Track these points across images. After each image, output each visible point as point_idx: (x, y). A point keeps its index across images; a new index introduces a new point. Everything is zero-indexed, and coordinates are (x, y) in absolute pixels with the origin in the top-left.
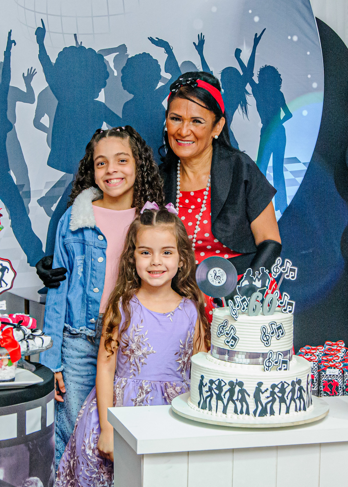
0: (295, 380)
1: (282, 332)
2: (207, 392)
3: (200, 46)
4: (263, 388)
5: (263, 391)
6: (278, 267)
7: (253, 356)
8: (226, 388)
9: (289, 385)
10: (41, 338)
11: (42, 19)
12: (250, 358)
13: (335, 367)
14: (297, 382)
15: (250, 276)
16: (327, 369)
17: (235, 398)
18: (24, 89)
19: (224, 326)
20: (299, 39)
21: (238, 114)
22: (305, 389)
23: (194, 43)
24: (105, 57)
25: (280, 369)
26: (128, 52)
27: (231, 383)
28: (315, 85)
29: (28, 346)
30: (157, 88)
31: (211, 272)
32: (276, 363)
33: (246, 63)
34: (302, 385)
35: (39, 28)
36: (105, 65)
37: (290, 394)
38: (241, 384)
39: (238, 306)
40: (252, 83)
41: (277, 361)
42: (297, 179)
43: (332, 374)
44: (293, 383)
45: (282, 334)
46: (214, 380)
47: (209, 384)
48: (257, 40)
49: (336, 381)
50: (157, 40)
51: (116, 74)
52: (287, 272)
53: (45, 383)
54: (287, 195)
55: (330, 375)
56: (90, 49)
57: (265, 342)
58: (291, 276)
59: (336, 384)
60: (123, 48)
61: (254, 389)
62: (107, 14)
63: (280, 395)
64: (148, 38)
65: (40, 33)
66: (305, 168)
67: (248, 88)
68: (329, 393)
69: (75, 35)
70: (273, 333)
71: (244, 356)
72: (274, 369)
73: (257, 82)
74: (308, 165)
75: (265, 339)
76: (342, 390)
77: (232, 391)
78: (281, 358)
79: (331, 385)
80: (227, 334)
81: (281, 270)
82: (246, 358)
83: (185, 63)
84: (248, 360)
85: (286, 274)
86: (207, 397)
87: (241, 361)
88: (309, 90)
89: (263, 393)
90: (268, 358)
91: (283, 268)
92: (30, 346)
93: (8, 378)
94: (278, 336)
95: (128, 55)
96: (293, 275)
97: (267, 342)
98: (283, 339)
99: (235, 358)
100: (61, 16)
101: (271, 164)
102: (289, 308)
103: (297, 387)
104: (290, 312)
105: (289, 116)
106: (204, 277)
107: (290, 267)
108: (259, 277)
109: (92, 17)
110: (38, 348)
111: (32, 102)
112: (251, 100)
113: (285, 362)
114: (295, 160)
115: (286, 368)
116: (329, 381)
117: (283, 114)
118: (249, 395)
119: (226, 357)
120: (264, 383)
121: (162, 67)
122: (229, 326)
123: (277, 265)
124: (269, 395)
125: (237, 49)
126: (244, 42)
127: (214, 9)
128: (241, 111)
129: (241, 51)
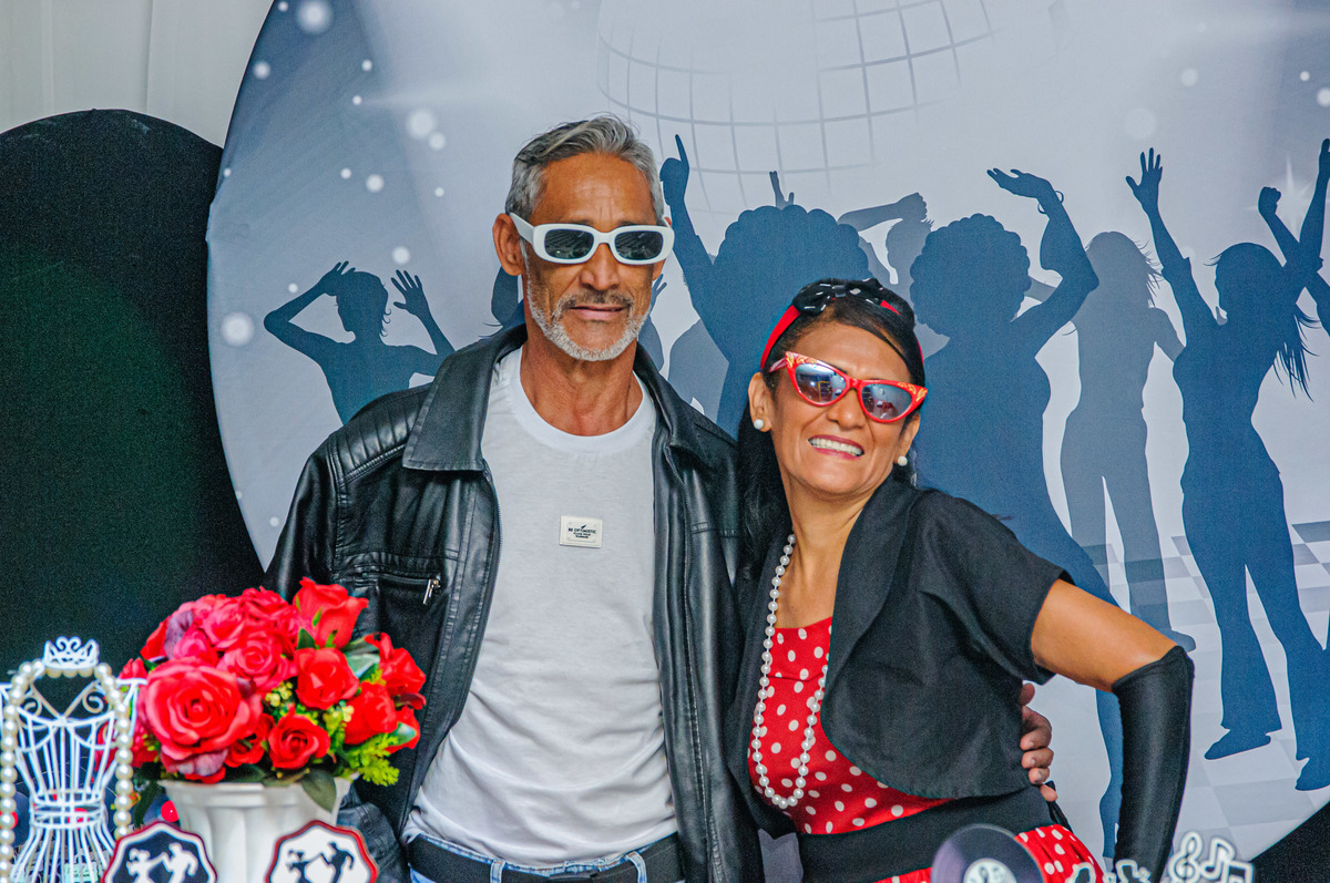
3: (1147, 188)
6: (1191, 861)
11: (677, 137)
21: (1275, 381)
23: (1129, 180)
24: (860, 233)
26: (929, 216)
30: (1019, 314)
31: (974, 872)
33: (1295, 231)
35: (670, 161)
36: (862, 255)
40: (1319, 288)
50: (1016, 176)
51: (895, 279)
52: (1218, 879)
56: (818, 213)
60: (913, 206)
62: (864, 111)
64: (989, 172)
65: (674, 176)
67: (1306, 302)
69: (774, 175)
81: (1201, 870)
83: (1102, 238)
91: (1205, 864)
95: (929, 225)
100: (732, 124)
107: (1230, 863)
109: (822, 121)
112: (1316, 339)
121: (1034, 255)
123: (1187, 856)
125: (1265, 189)
126: (1289, 167)
127: (1190, 77)
128: (1283, 373)
129: (1279, 195)
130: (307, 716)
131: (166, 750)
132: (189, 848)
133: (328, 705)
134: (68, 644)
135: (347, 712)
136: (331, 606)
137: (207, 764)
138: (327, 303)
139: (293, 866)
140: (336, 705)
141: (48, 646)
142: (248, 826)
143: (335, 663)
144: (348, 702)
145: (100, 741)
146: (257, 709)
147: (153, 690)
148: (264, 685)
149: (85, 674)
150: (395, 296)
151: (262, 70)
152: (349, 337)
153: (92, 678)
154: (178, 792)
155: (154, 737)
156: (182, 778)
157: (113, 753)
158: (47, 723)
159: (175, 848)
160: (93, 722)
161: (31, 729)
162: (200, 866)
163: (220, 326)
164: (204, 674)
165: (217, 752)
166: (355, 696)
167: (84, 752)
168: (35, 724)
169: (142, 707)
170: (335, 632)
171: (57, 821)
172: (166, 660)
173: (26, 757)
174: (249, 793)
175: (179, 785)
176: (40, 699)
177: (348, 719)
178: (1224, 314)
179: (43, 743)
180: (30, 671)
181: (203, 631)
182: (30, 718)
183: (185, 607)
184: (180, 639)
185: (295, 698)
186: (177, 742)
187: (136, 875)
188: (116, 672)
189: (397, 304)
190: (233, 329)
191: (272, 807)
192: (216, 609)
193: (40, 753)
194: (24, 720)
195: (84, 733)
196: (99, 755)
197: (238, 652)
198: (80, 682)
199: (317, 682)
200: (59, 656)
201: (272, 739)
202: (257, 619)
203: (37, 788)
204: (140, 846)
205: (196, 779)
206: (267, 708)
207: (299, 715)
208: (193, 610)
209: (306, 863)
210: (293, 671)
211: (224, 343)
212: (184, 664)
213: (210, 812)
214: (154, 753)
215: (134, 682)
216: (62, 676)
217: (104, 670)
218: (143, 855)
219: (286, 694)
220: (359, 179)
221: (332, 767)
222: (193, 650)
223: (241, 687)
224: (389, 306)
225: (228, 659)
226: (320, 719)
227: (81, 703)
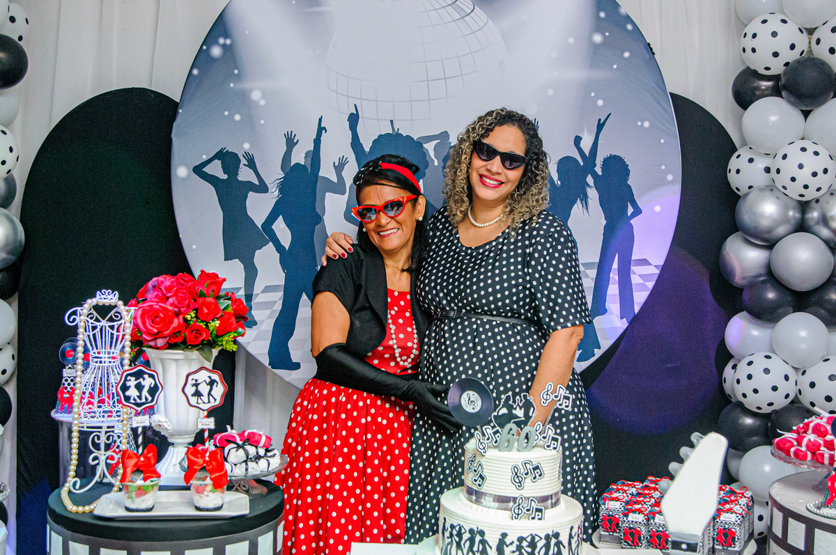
0: (551, 533)
1: (540, 473)
2: (448, 538)
4: (508, 540)
5: (508, 543)
6: (549, 393)
7: (502, 500)
8: (466, 536)
9: (541, 538)
10: (268, 460)
11: (355, 104)
12: (498, 502)
13: (640, 511)
14: (553, 536)
15: (510, 403)
16: (631, 514)
17: (475, 549)
18: (335, 179)
19: (472, 461)
20: (651, 125)
21: (577, 208)
22: (566, 544)
24: (424, 145)
25: (533, 518)
26: (450, 140)
27: (471, 531)
28: (670, 177)
29: (247, 470)
31: (465, 396)
32: (528, 510)
33: (587, 153)
34: (560, 539)
35: (352, 114)
36: (424, 154)
37: (544, 549)
38: (482, 533)
39: (488, 439)
40: (595, 175)
41: (529, 508)
42: (647, 283)
43: (635, 520)
44: (548, 537)
45: (540, 475)
46: (455, 524)
47: (450, 529)
48: (600, 126)
49: (638, 529)
51: (436, 164)
52: (559, 400)
53: (251, 515)
54: (635, 301)
55: (632, 522)
56: (408, 137)
57: (517, 484)
58: (564, 405)
59: (639, 533)
60: (445, 135)
61: (497, 541)
62: (427, 98)
63: (529, 550)
65: (354, 119)
66: (658, 272)
67: (590, 180)
68: (630, 543)
69: (392, 121)
70: (527, 474)
71: (492, 499)
72: (525, 518)
73: (600, 173)
74: (660, 268)
75: (517, 480)
76: (646, 540)
77: (472, 540)
78: (535, 505)
79: (632, 534)
80: (475, 471)
81: (553, 397)
82: (494, 501)
84: (497, 504)
85: (559, 403)
86: (448, 544)
87: (488, 504)
88: (664, 182)
89: (507, 546)
90: (517, 504)
91: (554, 395)
92: (249, 470)
93: (211, 506)
94: (535, 478)
95: (450, 143)
96: (567, 404)
97: (520, 485)
98: (540, 482)
99: (483, 500)
100: (376, 101)
101: (615, 265)
102: (554, 444)
103: (553, 541)
104: (555, 448)
105: (638, 211)
106: (457, 401)
107: (563, 394)
108: (521, 405)
109: (411, 101)
110: (259, 473)
111: (343, 193)
112: (593, 194)
113: (540, 510)
114: (644, 262)
115: (540, 517)
116: (630, 528)
117: (630, 210)
118: (491, 548)
119: (474, 497)
120: (509, 534)
122: (477, 461)
123: (548, 390)
124: (515, 549)
125: (577, 136)
126: (586, 129)
127: (550, 92)
128: (580, 206)
129: (581, 138)
130: (201, 324)
131: (144, 336)
132: (151, 376)
133: (210, 320)
134: (107, 292)
135: (217, 323)
136: (212, 281)
137: (160, 342)
138: (217, 163)
139: (194, 385)
140: (213, 320)
141: (98, 292)
142: (177, 367)
143: (213, 303)
144: (218, 319)
145: (118, 331)
146: (181, 321)
147: (140, 312)
148: (184, 311)
149: (113, 304)
150: (244, 161)
151: (195, 72)
152: (225, 177)
153: (116, 306)
154: (150, 353)
155: (140, 330)
156: (151, 347)
157: (124, 335)
158: (98, 324)
159: (146, 376)
160: (115, 323)
161: (90, 325)
162: (156, 383)
163: (176, 170)
164: (160, 306)
165: (165, 337)
166: (221, 316)
167: (112, 334)
168: (92, 323)
169: (135, 318)
170: (213, 291)
171: (101, 362)
172: (146, 299)
173: (89, 336)
174: (178, 354)
175: (150, 350)
176: (95, 313)
177: (218, 326)
178: (559, 183)
179: (96, 331)
180: (90, 302)
181: (161, 289)
182: (90, 321)
183: (155, 279)
184: (152, 291)
185: (197, 317)
186: (149, 333)
187: (130, 387)
188: (125, 304)
189: (244, 165)
190: (181, 172)
191: (187, 360)
192: (167, 281)
193: (94, 335)
194: (88, 321)
195: (112, 327)
196: (118, 336)
197: (174, 298)
198: (111, 307)
199: (206, 311)
200: (102, 297)
201: (186, 333)
202: (183, 285)
203: (93, 349)
204: (131, 375)
205: (156, 348)
206: (185, 320)
207: (198, 323)
208: (158, 280)
209: (199, 384)
210: (196, 306)
211: (177, 177)
212: (153, 302)
213: (162, 361)
214: (141, 336)
215: (133, 308)
216: (104, 305)
217: (121, 303)
218: (133, 379)
219: (193, 315)
220: (231, 115)
221: (212, 344)
222: (157, 296)
223: (175, 312)
224: (241, 165)
225: (171, 300)
226: (206, 325)
227: (111, 316)
